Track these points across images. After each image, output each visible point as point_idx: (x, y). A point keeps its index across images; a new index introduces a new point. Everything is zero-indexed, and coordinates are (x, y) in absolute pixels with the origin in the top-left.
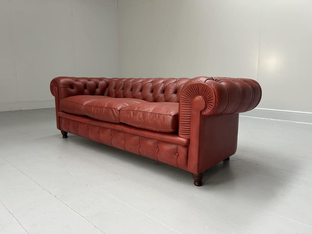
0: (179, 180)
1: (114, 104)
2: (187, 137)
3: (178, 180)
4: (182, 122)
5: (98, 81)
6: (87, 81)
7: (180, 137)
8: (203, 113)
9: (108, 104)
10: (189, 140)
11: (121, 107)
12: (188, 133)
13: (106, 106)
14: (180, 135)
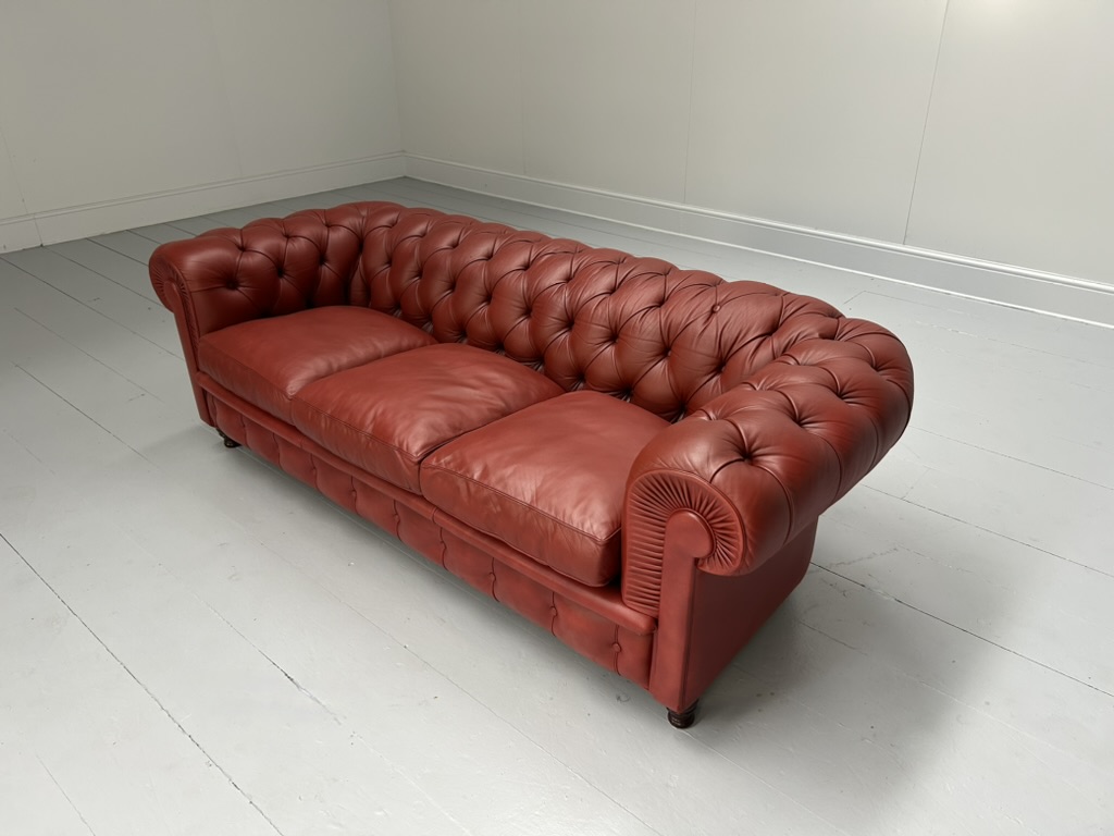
0: (623, 698)
1: (397, 432)
2: (651, 611)
3: (619, 698)
4: (633, 568)
5: (326, 232)
6: (283, 244)
7: (624, 605)
8: (702, 565)
9: (374, 418)
10: (655, 621)
11: (423, 447)
12: (652, 601)
13: (370, 428)
14: (625, 596)
